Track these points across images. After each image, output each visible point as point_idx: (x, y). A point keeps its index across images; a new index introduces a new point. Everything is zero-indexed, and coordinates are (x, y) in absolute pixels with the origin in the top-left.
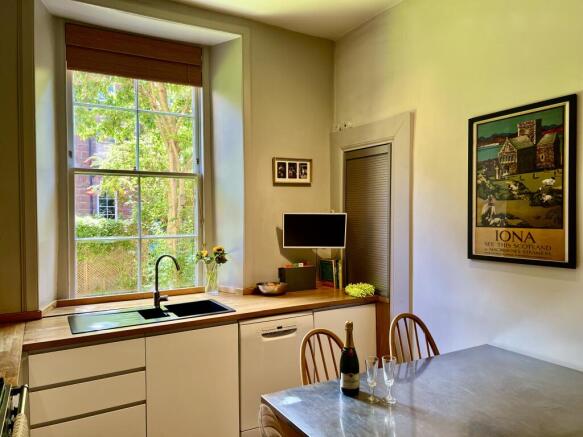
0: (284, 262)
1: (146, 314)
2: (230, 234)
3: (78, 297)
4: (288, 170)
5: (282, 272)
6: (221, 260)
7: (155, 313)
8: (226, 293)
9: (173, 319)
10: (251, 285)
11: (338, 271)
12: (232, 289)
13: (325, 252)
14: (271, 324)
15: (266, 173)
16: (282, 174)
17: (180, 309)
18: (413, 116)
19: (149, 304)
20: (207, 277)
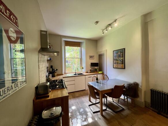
0: (91, 69)
1: (74, 74)
2: (84, 65)
3: (67, 72)
4: (91, 57)
5: (90, 70)
6: (83, 68)
7: (76, 74)
8: (84, 73)
9: (78, 75)
10: (87, 72)
11: (98, 70)
12: (84, 72)
13: (96, 67)
14: (89, 76)
15: (88, 57)
16: (90, 58)
17: (78, 74)
18: (107, 50)
19: (75, 74)
20: (81, 71)
